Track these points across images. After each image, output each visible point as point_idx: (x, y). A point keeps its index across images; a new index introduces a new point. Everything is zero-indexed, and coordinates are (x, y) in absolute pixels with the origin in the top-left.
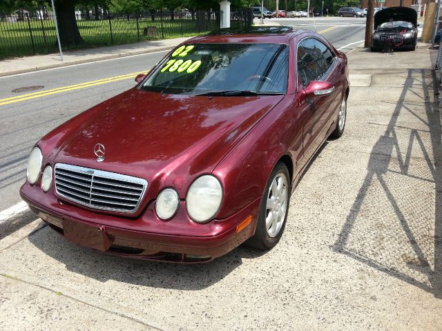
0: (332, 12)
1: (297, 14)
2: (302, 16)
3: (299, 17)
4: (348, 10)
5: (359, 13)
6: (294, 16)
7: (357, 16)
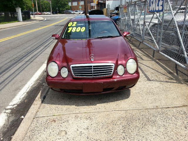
0: (60, 12)
1: (46, 13)
2: (48, 14)
3: (47, 14)
4: (68, 11)
5: (72, 13)
6: (45, 14)
7: (72, 14)
